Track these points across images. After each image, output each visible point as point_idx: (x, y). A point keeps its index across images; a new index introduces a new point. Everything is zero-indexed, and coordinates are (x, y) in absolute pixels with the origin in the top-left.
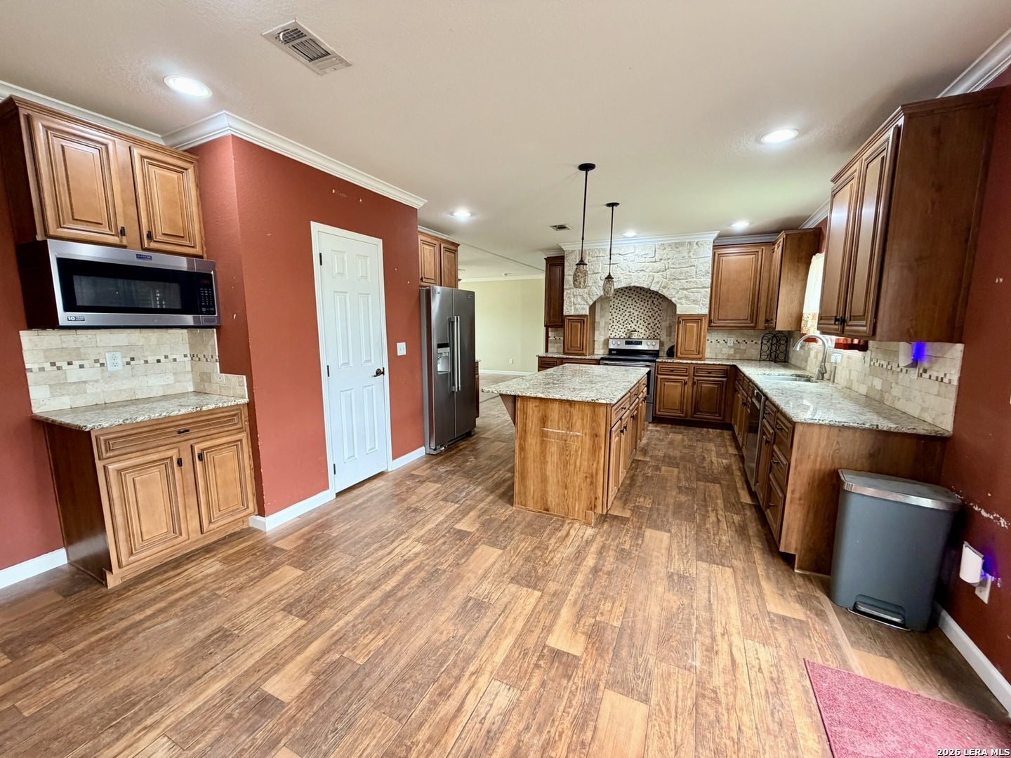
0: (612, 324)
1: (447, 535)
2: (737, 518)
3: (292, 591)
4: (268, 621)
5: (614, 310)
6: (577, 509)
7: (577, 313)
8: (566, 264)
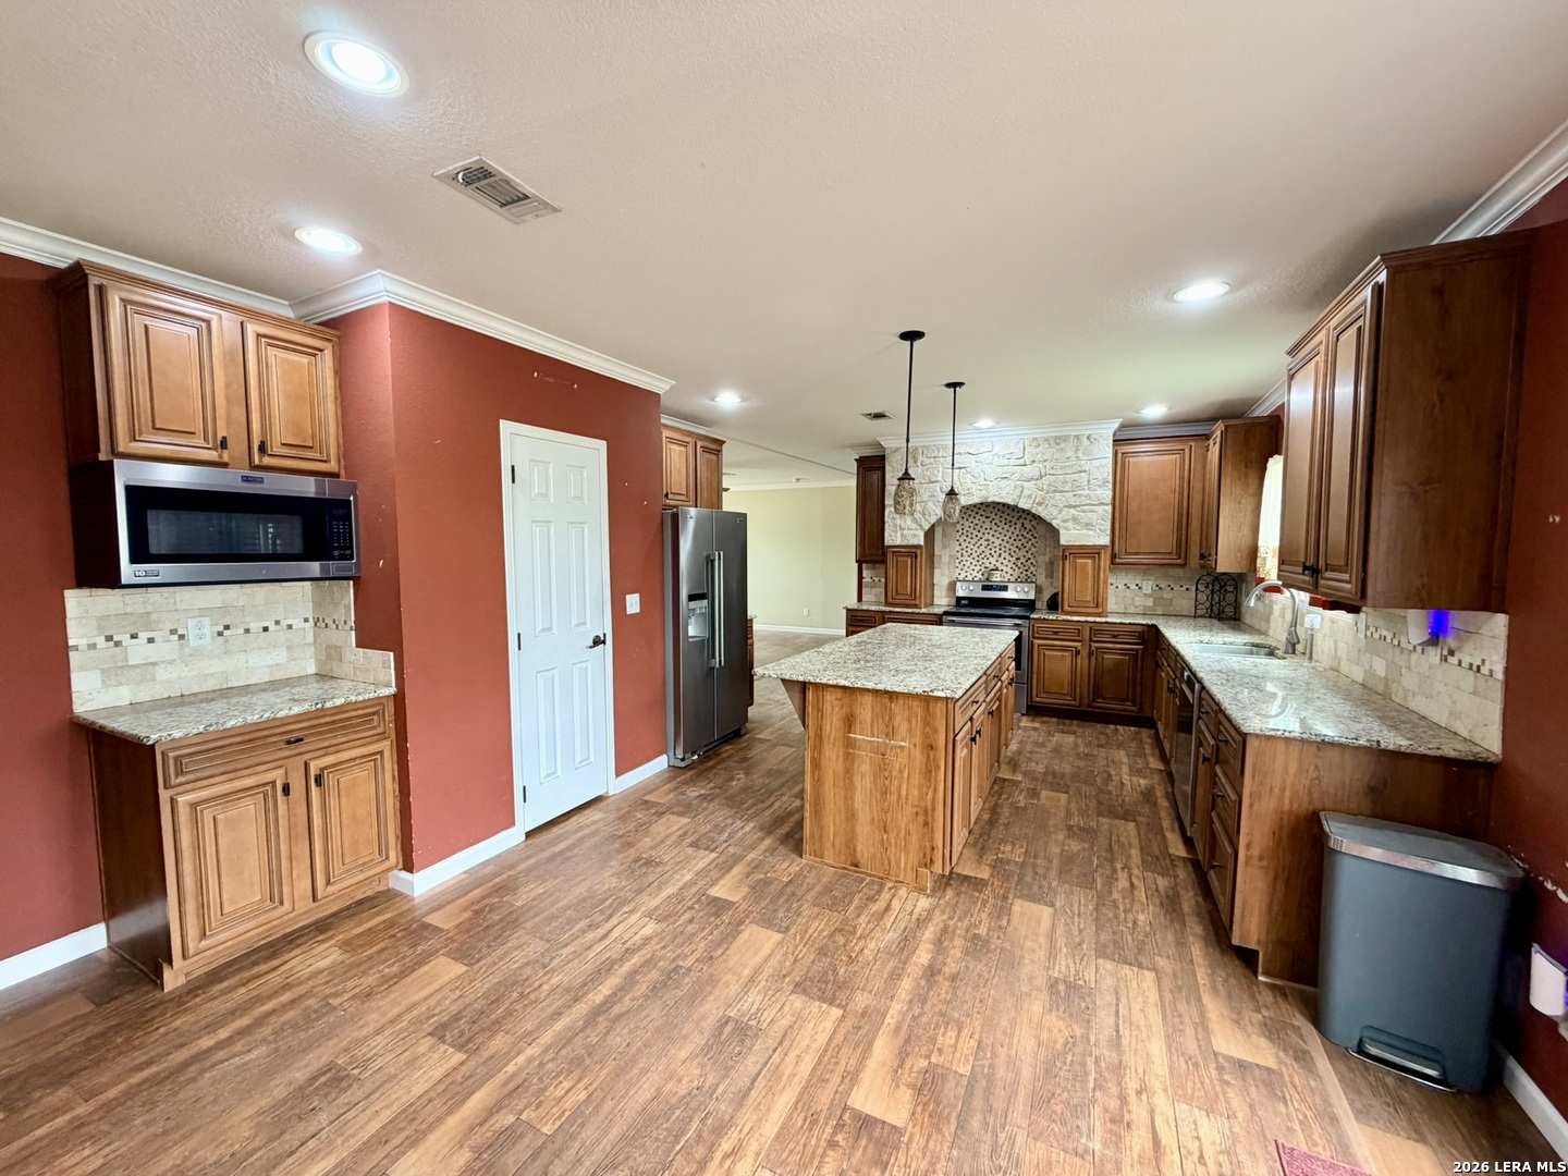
0: (961, 558)
1: (696, 906)
2: (1162, 882)
3: (448, 1002)
4: (407, 1054)
5: (964, 537)
6: (902, 865)
7: (905, 543)
8: (888, 468)
